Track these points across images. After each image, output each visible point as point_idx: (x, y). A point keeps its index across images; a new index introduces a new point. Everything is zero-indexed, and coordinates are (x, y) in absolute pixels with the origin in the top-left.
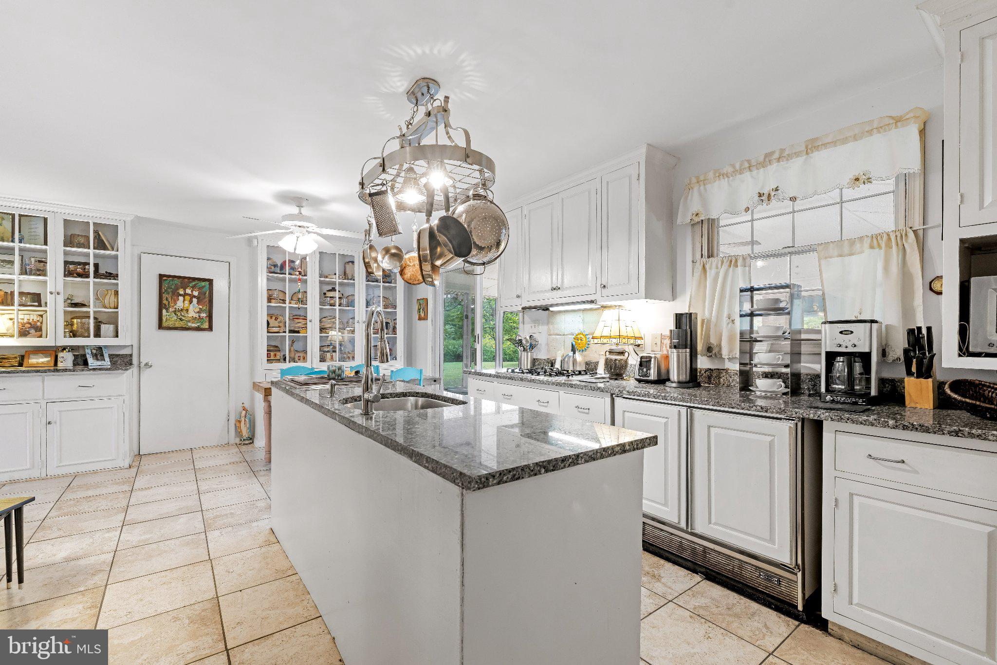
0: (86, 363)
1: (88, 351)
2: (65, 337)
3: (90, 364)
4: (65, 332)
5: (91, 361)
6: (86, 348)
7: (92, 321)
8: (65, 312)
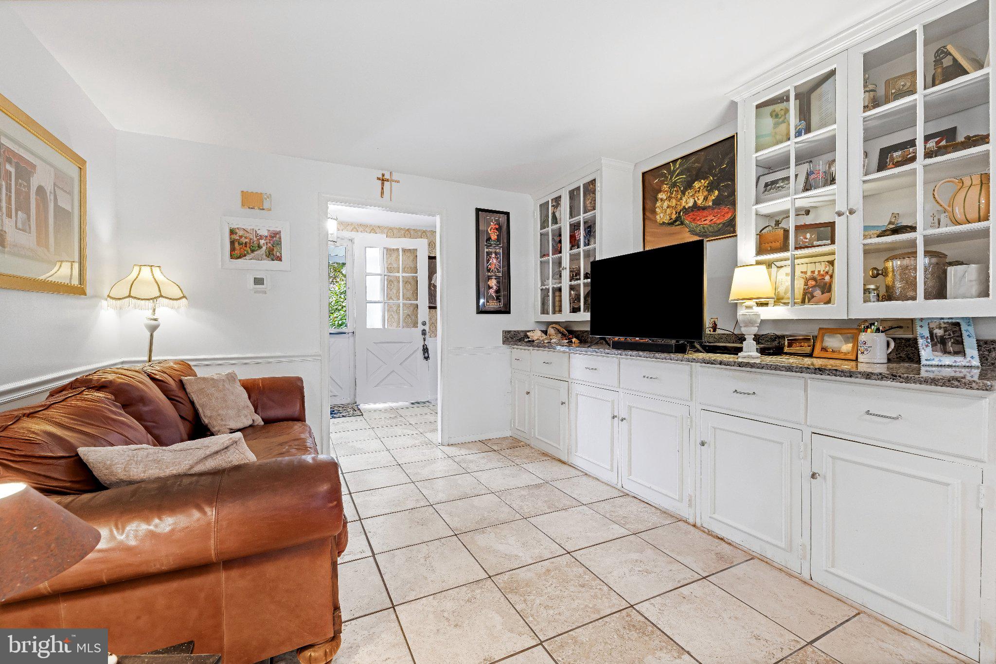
0: (914, 357)
1: (922, 332)
2: (866, 301)
3: (923, 362)
4: (866, 291)
5: (926, 353)
6: (918, 323)
7: (922, 261)
8: (868, 252)
